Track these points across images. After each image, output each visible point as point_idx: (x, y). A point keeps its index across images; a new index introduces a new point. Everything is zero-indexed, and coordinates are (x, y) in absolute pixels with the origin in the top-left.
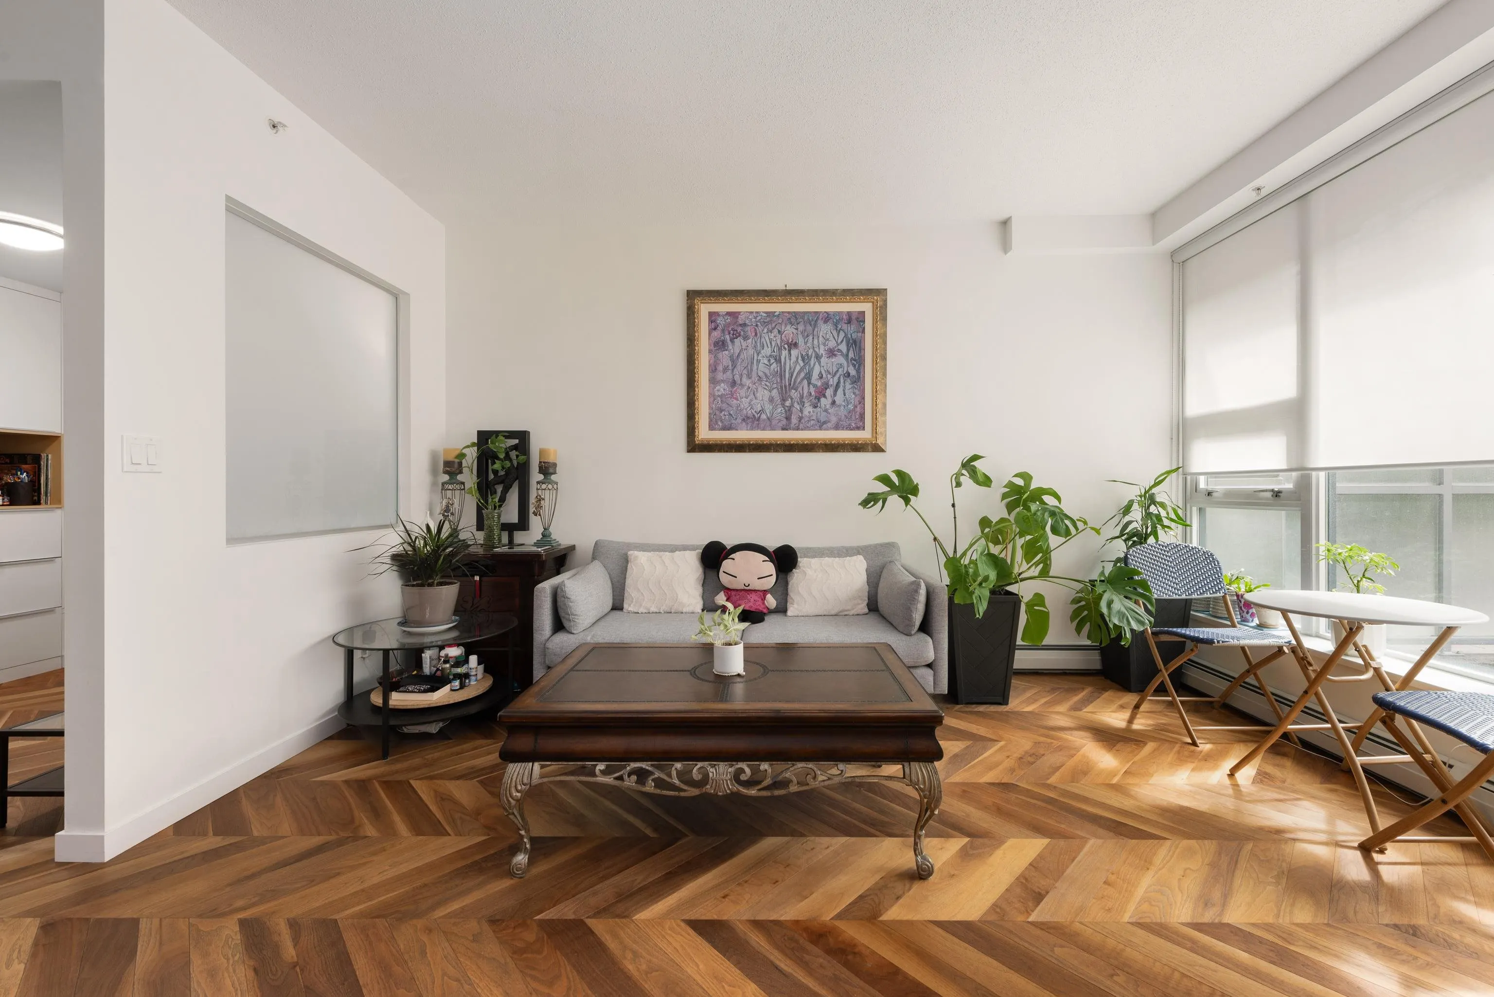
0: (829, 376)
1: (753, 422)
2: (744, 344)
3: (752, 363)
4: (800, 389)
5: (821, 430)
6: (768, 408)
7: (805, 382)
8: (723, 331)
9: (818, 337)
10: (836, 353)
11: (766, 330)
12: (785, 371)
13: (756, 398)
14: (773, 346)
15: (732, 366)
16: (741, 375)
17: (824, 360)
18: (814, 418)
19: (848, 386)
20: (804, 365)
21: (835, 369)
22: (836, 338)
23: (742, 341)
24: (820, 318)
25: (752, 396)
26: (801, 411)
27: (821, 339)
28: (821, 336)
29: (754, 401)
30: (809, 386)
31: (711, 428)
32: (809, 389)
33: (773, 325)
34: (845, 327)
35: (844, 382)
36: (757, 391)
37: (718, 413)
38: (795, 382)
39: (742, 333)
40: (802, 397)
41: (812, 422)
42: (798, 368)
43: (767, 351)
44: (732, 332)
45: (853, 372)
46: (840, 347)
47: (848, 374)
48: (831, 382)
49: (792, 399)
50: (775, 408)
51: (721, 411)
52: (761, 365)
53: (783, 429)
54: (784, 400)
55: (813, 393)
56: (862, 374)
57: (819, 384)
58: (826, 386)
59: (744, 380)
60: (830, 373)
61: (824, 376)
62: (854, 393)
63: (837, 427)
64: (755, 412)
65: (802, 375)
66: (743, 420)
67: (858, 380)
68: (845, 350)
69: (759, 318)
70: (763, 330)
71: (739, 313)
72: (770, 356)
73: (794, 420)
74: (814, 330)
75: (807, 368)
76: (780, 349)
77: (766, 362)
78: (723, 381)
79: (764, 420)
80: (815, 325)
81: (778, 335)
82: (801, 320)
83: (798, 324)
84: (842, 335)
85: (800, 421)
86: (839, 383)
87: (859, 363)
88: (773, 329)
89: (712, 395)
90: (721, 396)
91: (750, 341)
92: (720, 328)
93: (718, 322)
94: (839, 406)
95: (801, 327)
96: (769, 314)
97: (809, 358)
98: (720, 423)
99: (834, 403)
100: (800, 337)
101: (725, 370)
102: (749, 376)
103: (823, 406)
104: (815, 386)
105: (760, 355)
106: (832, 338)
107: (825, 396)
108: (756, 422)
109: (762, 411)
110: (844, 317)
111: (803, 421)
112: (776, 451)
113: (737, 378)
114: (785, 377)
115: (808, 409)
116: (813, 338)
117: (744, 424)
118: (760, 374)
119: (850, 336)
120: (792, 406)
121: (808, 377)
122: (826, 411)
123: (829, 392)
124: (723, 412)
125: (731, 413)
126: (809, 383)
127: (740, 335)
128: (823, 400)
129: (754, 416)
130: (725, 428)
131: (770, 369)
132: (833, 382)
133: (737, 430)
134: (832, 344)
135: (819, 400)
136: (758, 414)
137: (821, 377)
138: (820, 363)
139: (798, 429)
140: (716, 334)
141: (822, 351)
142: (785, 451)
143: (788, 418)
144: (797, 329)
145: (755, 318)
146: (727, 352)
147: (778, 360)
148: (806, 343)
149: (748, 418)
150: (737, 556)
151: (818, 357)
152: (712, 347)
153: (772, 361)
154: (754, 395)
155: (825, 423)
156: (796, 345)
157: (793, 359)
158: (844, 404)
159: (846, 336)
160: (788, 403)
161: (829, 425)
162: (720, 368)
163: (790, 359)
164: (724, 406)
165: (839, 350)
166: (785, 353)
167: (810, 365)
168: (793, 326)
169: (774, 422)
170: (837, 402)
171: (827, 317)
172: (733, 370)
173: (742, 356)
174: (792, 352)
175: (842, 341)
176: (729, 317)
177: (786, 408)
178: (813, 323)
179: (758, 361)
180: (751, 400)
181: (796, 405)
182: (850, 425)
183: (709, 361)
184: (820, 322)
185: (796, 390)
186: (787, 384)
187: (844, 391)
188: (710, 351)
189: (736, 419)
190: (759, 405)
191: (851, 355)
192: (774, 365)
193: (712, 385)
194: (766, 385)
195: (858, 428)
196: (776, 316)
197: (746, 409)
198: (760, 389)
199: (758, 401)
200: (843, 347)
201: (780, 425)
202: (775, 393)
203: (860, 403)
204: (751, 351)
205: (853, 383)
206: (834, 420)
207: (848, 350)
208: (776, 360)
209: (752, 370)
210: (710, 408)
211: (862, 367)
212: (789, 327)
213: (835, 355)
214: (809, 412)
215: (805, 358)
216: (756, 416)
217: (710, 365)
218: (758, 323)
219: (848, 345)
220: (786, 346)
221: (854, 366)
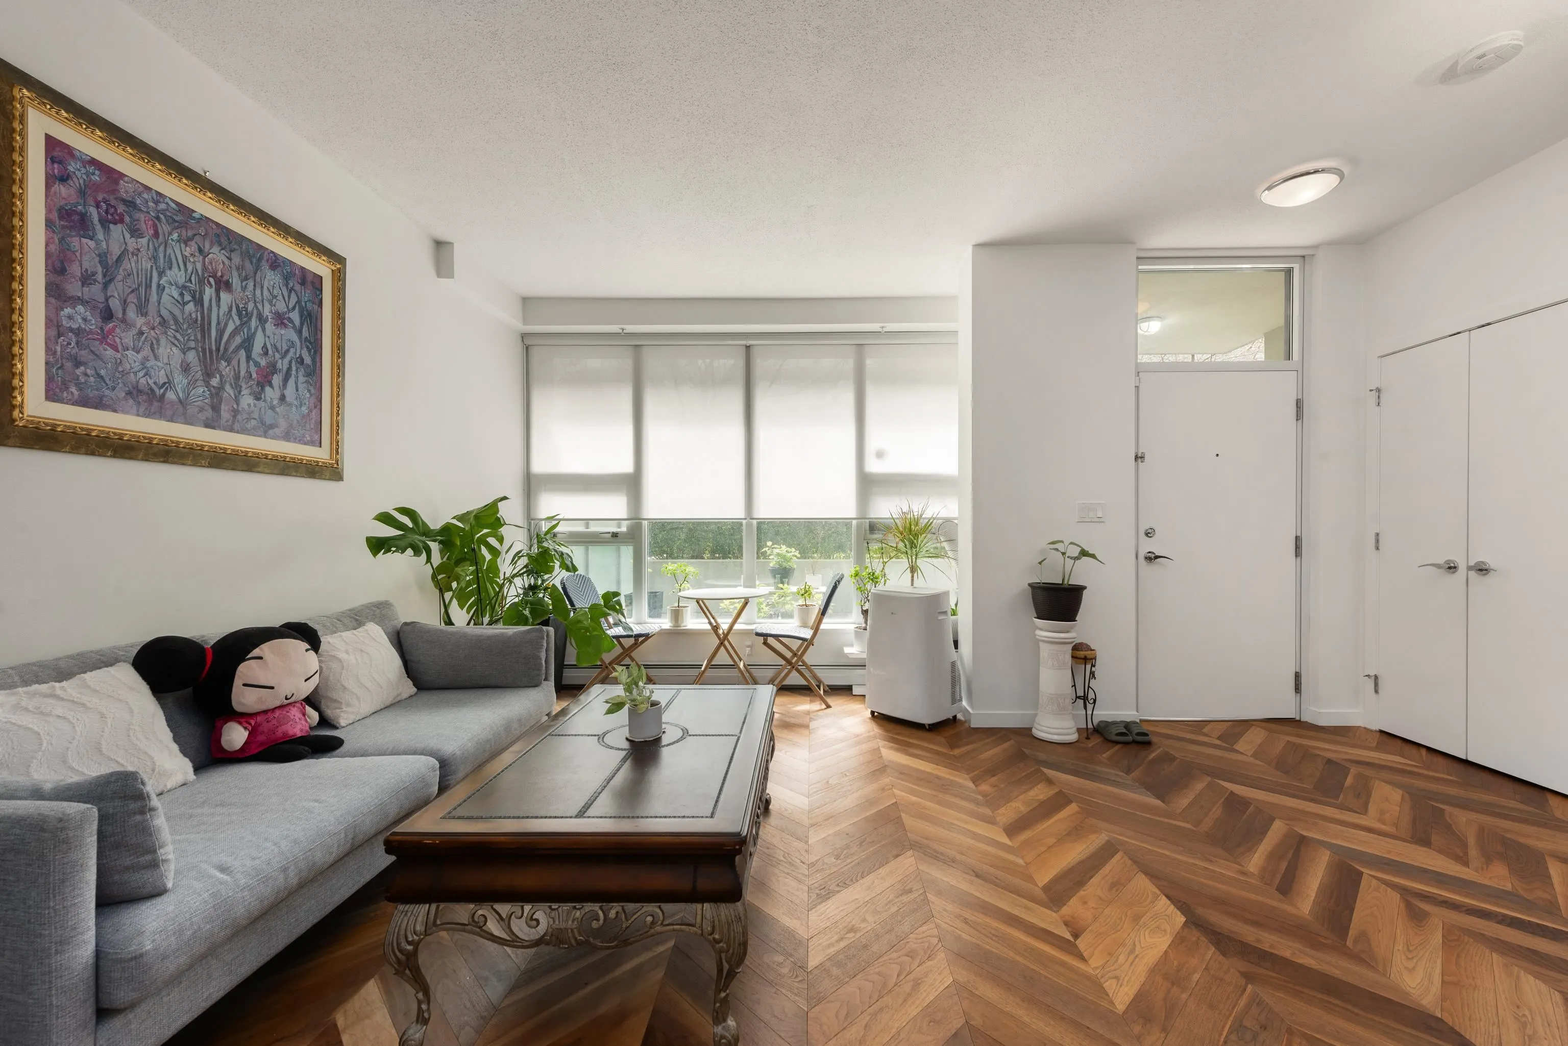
0: (277, 356)
1: (150, 402)
2: (132, 243)
3: (148, 287)
4: (234, 362)
5: (266, 437)
6: (180, 381)
7: (242, 353)
8: (82, 192)
9: (262, 287)
10: (285, 321)
11: (175, 236)
12: (210, 324)
13: (156, 358)
14: (189, 271)
15: (104, 276)
16: (125, 303)
17: (269, 326)
18: (256, 415)
19: (302, 379)
20: (242, 325)
21: (285, 347)
22: (287, 299)
23: (127, 236)
24: (265, 258)
25: (146, 351)
26: (237, 400)
27: (266, 292)
28: (265, 287)
29: (152, 363)
30: (248, 362)
31: (52, 395)
32: (248, 367)
33: (190, 233)
34: (298, 287)
35: (297, 370)
36: (158, 344)
37: (68, 365)
38: (226, 349)
39: (127, 219)
40: (237, 377)
41: (254, 422)
42: (231, 327)
43: (177, 275)
44: (104, 206)
45: (308, 360)
46: (291, 315)
47: (301, 361)
48: (279, 365)
49: (221, 376)
50: (192, 384)
51: (78, 364)
52: (165, 297)
53: (207, 426)
54: (208, 375)
55: (254, 375)
56: (318, 364)
57: (263, 363)
58: (273, 368)
59: (131, 314)
60: (278, 351)
61: (270, 352)
62: (309, 391)
63: (287, 437)
64: (155, 383)
65: (238, 340)
66: (129, 393)
67: (314, 372)
68: (297, 322)
69: (162, 206)
70: (170, 234)
71: (122, 175)
72: (184, 287)
73: (225, 414)
74: (256, 273)
75: (245, 330)
76: (201, 281)
77: (176, 294)
78: (80, 300)
79: (171, 402)
80: (257, 268)
81: (197, 254)
82: (236, 247)
83: (232, 251)
84: (294, 299)
85: (234, 417)
86: (289, 369)
87: (315, 347)
88: (190, 239)
89: (54, 326)
90: (78, 332)
91: (144, 241)
92: (75, 183)
93: (71, 169)
94: (290, 405)
95: (237, 260)
96: (182, 209)
97: (249, 316)
98: (73, 389)
99: (283, 398)
100: (235, 274)
101: (87, 279)
102: (142, 310)
103: (269, 399)
104: (257, 364)
105: (164, 279)
106: (280, 297)
107: (271, 386)
108: (156, 404)
109: (168, 384)
110: (297, 272)
111: (239, 417)
112: (196, 463)
113: (115, 304)
114: (210, 336)
115: (247, 400)
116: (255, 285)
117: (131, 401)
118: (164, 313)
119: (303, 304)
120: (221, 388)
121: (247, 344)
122: (272, 408)
123: (277, 380)
124: (82, 368)
125: (103, 372)
126: (249, 357)
127: (121, 221)
128: (268, 389)
129: (151, 389)
130: (84, 402)
131: (183, 312)
132: (283, 365)
133: (115, 411)
134: (281, 307)
135: (263, 389)
136: (160, 388)
137: (266, 353)
138: (264, 330)
139: (231, 430)
140: (63, 190)
141: (267, 311)
142: (211, 465)
143: (216, 408)
144: (230, 259)
145: (157, 203)
146: (92, 244)
147: (198, 301)
148: (244, 289)
149: (140, 392)
150: (265, 649)
151: (262, 320)
152: (55, 216)
153: (187, 298)
154: (153, 351)
155: (271, 427)
156: (228, 286)
157: (224, 308)
158: (295, 402)
159: (299, 302)
160: (215, 382)
161: (277, 431)
162: (75, 269)
163: (219, 306)
164: (84, 354)
165: (290, 320)
166: (209, 292)
167: (249, 329)
168: (222, 252)
169: (191, 410)
170: (288, 399)
171: (276, 262)
172: (106, 286)
173: (126, 265)
174: (223, 295)
175: (294, 308)
176: (97, 172)
177: (212, 389)
178: (254, 260)
179: (161, 289)
180: (146, 359)
181: (228, 387)
182: (304, 436)
183: (47, 245)
184: (265, 266)
185: (229, 362)
186: (214, 348)
187: (296, 383)
188: (49, 224)
189: (114, 389)
190: (163, 372)
191: (305, 333)
192: (190, 307)
193: (53, 300)
194: (175, 337)
195: (311, 443)
196: (194, 218)
197: (135, 373)
198: (163, 341)
199: (159, 364)
200: (295, 316)
201: (202, 416)
202: (191, 356)
203: (315, 407)
204: (147, 264)
205: (308, 375)
206: (283, 424)
207: (302, 324)
208: (194, 297)
209: (147, 300)
210: (49, 350)
211: (318, 355)
212: (216, 249)
213: (286, 326)
214: (249, 405)
215: (244, 314)
216: (158, 393)
217: (48, 255)
218: (161, 216)
219: (301, 317)
220: (211, 280)
221: (309, 351)
